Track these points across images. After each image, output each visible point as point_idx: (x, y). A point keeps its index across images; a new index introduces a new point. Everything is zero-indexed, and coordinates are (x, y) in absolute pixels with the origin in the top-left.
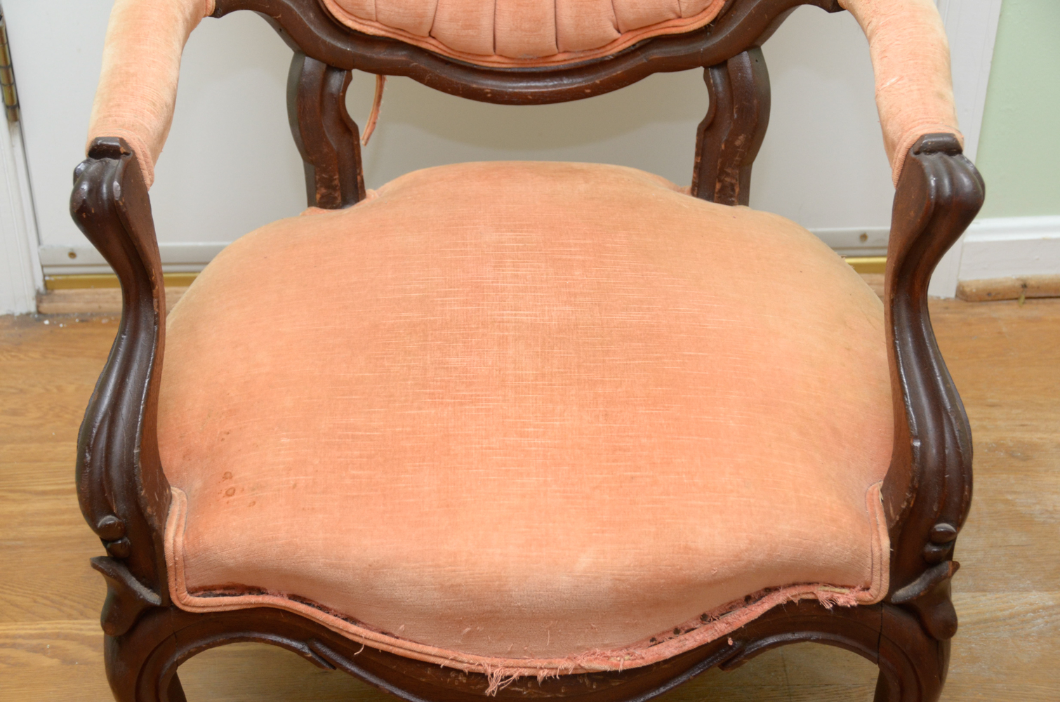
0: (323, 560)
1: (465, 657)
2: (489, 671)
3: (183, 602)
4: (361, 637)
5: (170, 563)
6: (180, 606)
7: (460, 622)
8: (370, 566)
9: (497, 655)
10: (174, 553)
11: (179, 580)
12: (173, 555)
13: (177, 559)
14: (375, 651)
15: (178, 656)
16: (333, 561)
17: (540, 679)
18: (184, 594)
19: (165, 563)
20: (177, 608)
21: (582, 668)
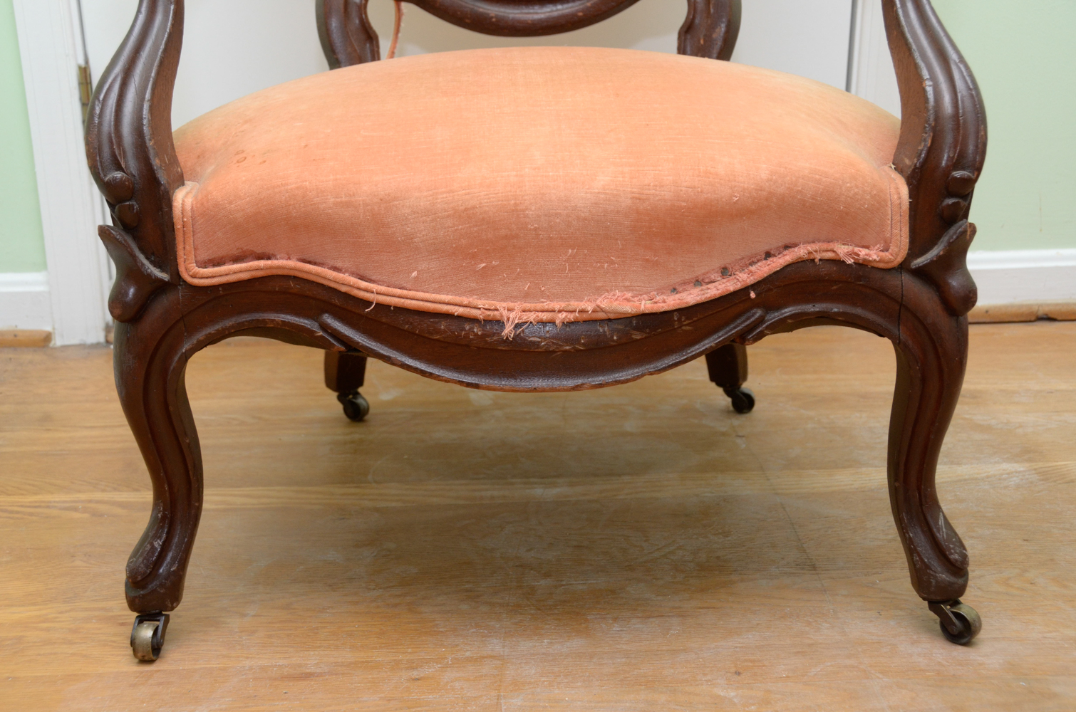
0: (332, 200)
1: (481, 303)
2: (505, 313)
3: (191, 273)
4: (373, 292)
5: (178, 226)
6: (189, 280)
7: (474, 256)
8: (381, 200)
9: (513, 298)
10: (182, 214)
11: (187, 247)
12: (181, 216)
13: (185, 220)
14: (387, 307)
15: (186, 347)
16: (344, 199)
17: (557, 322)
18: (192, 265)
19: (173, 225)
20: (184, 281)
21: (602, 310)
